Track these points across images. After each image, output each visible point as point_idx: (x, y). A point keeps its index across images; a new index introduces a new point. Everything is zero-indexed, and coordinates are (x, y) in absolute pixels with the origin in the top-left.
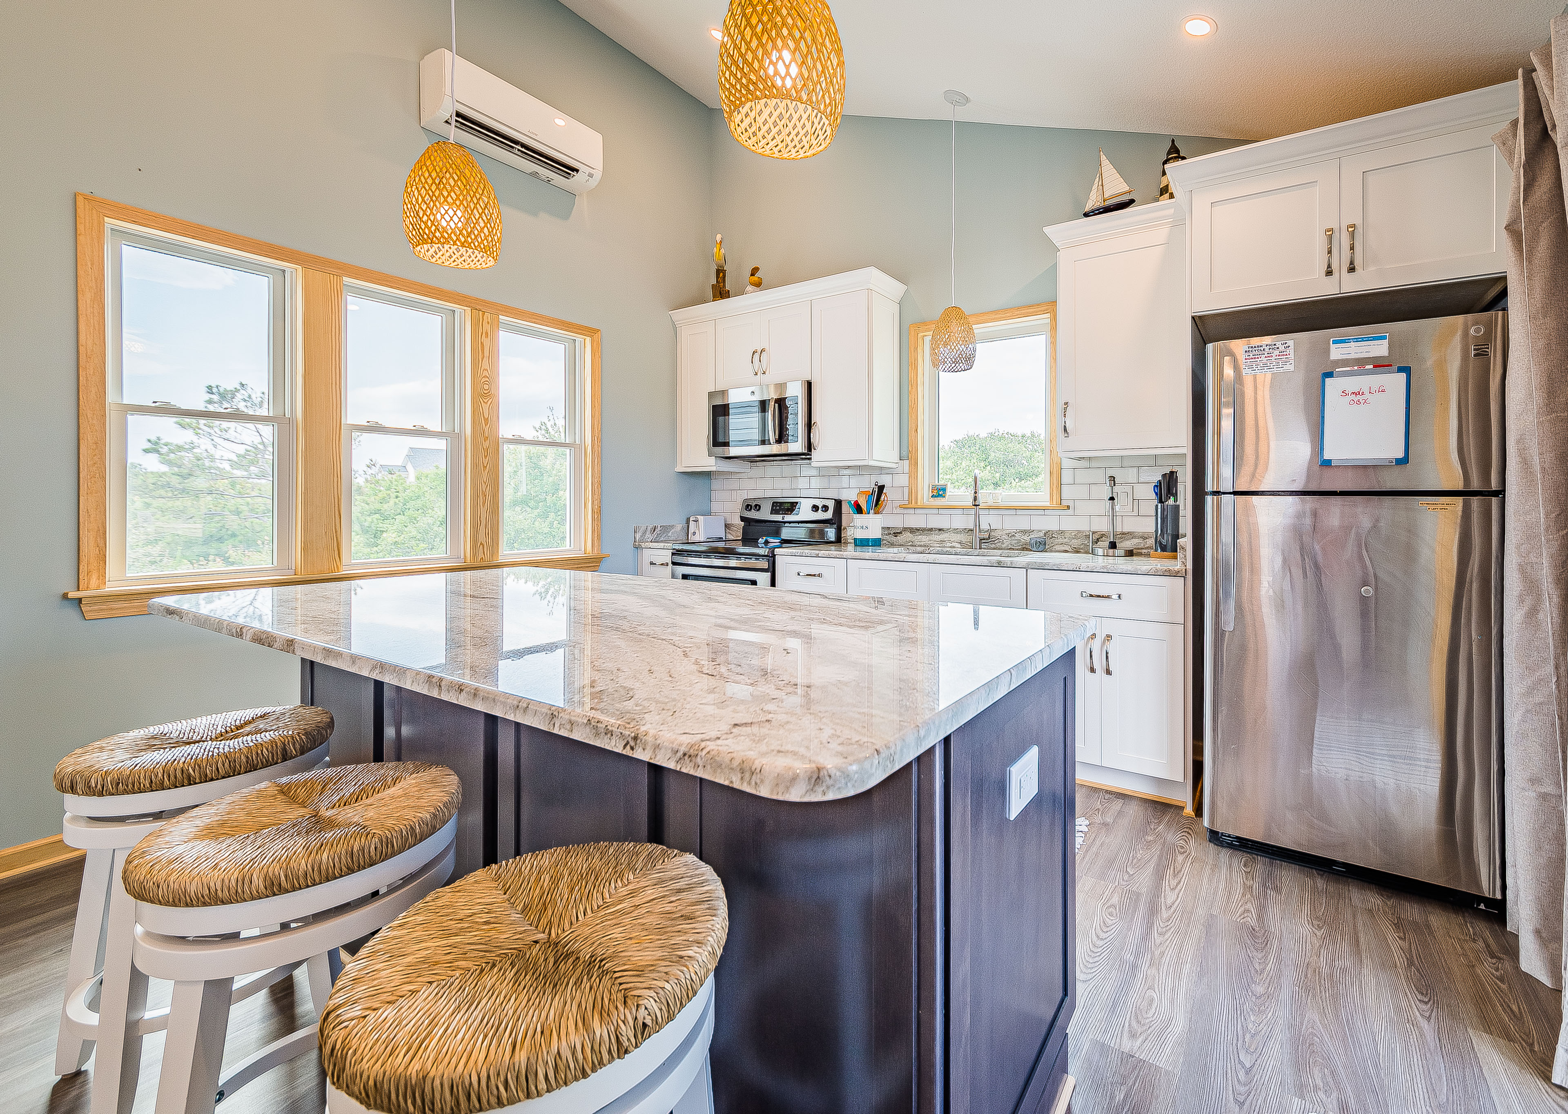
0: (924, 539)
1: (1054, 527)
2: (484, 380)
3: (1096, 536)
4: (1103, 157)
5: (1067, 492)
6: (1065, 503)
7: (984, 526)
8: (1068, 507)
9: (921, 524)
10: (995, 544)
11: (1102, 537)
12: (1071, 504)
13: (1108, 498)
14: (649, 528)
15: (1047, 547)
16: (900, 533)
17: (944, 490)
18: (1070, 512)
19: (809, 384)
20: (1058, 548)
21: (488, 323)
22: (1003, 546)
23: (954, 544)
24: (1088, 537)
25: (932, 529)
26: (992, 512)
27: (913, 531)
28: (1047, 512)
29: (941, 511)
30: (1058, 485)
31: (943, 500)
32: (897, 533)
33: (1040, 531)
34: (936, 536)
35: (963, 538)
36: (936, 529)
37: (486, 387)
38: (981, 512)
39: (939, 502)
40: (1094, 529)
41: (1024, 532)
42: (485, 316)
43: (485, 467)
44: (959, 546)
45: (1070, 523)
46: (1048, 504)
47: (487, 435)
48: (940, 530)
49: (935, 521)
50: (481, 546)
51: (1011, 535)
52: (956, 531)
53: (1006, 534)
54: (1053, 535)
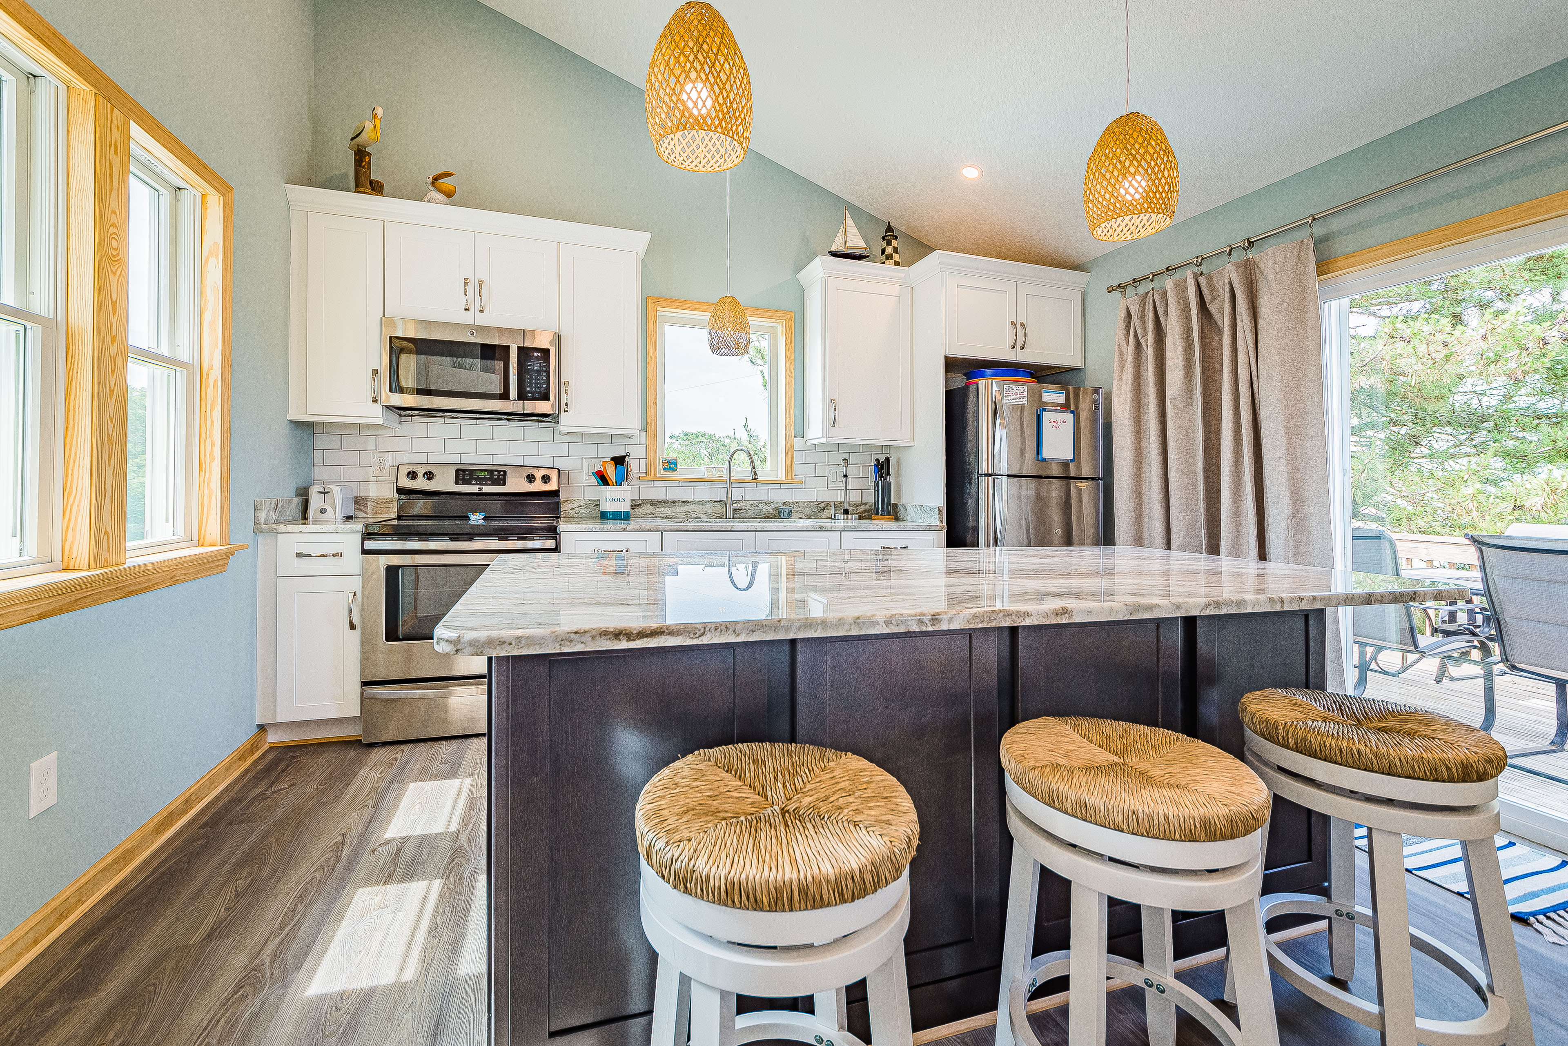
0: (667, 511)
1: (789, 499)
3: (822, 506)
4: (848, 215)
5: (799, 470)
6: (797, 478)
8: (800, 482)
9: (662, 497)
11: (838, 505)
12: (802, 479)
13: (843, 475)
14: (273, 505)
15: (785, 514)
16: (639, 505)
17: (675, 463)
18: (802, 486)
20: (794, 515)
22: (747, 516)
23: (699, 515)
24: (817, 506)
25: (675, 501)
27: (653, 503)
28: (784, 485)
29: (682, 484)
30: (791, 463)
31: (675, 473)
32: (635, 505)
33: (779, 502)
34: (680, 508)
35: (709, 509)
36: (680, 501)
39: (670, 474)
40: (820, 499)
41: (766, 503)
44: (705, 517)
45: (803, 496)
46: (784, 479)
48: (684, 502)
49: (675, 494)
51: (754, 506)
52: (701, 502)
54: (790, 505)
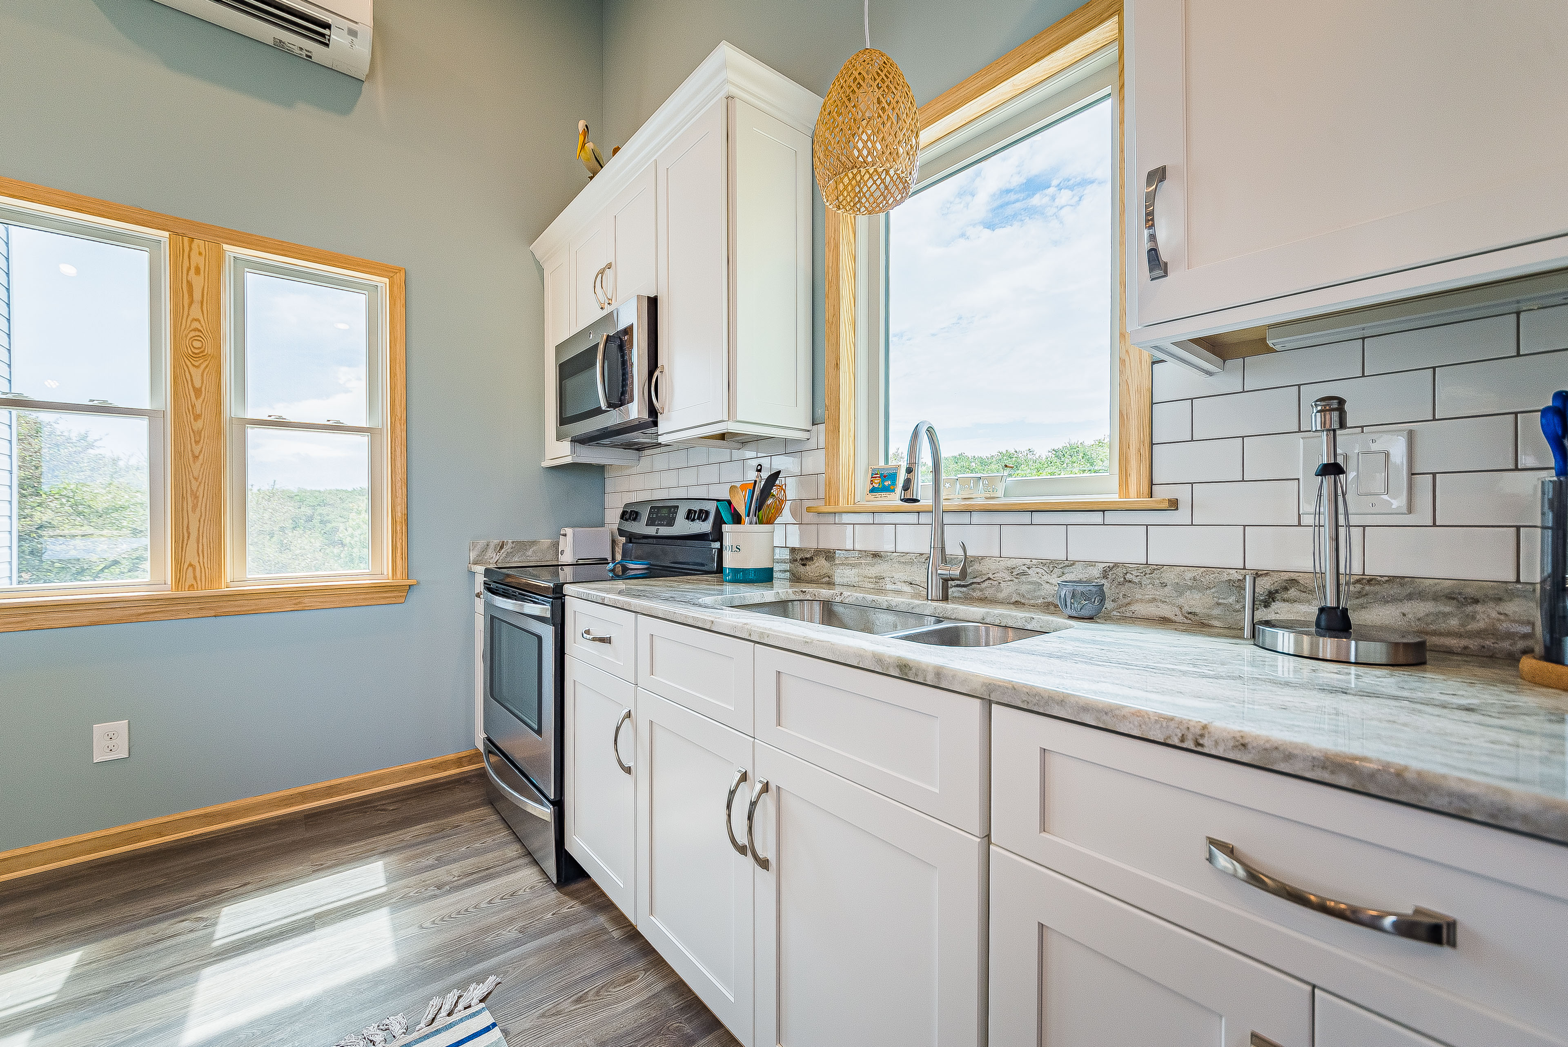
1: (1132, 556)
2: (193, 334)
3: (1264, 585)
5: (1170, 464)
6: (1162, 493)
7: (953, 549)
8: (1174, 504)
10: (981, 590)
11: (1286, 589)
12: (1182, 494)
13: (1315, 466)
14: (492, 546)
15: (1109, 605)
16: (811, 559)
18: (1182, 515)
19: (653, 303)
20: (1141, 609)
21: (200, 254)
22: (1000, 596)
24: (1238, 586)
25: (862, 553)
26: (976, 518)
28: (1110, 517)
30: (1138, 447)
32: (806, 559)
33: (1092, 564)
36: (868, 554)
37: (197, 344)
38: (947, 518)
39: (879, 501)
40: (1261, 565)
41: (1051, 565)
42: (194, 246)
43: (196, 458)
45: (1179, 547)
46: (1115, 497)
47: (198, 412)
50: (190, 569)
51: (1020, 573)
53: (1007, 569)
54: (1128, 577)
